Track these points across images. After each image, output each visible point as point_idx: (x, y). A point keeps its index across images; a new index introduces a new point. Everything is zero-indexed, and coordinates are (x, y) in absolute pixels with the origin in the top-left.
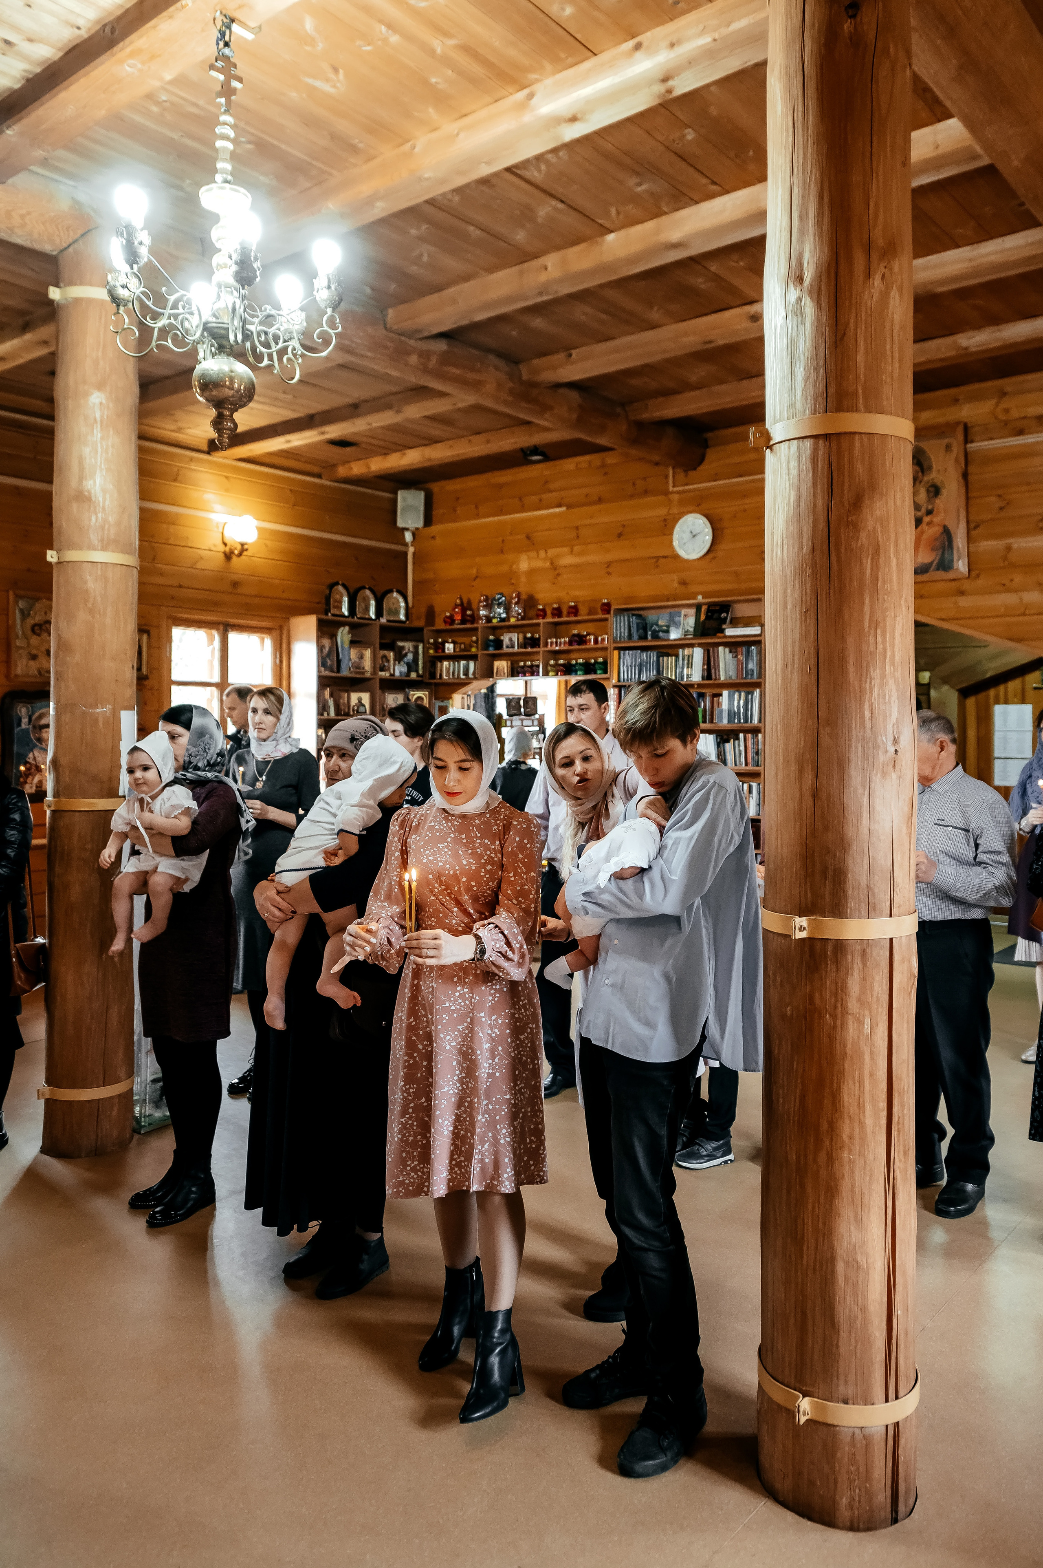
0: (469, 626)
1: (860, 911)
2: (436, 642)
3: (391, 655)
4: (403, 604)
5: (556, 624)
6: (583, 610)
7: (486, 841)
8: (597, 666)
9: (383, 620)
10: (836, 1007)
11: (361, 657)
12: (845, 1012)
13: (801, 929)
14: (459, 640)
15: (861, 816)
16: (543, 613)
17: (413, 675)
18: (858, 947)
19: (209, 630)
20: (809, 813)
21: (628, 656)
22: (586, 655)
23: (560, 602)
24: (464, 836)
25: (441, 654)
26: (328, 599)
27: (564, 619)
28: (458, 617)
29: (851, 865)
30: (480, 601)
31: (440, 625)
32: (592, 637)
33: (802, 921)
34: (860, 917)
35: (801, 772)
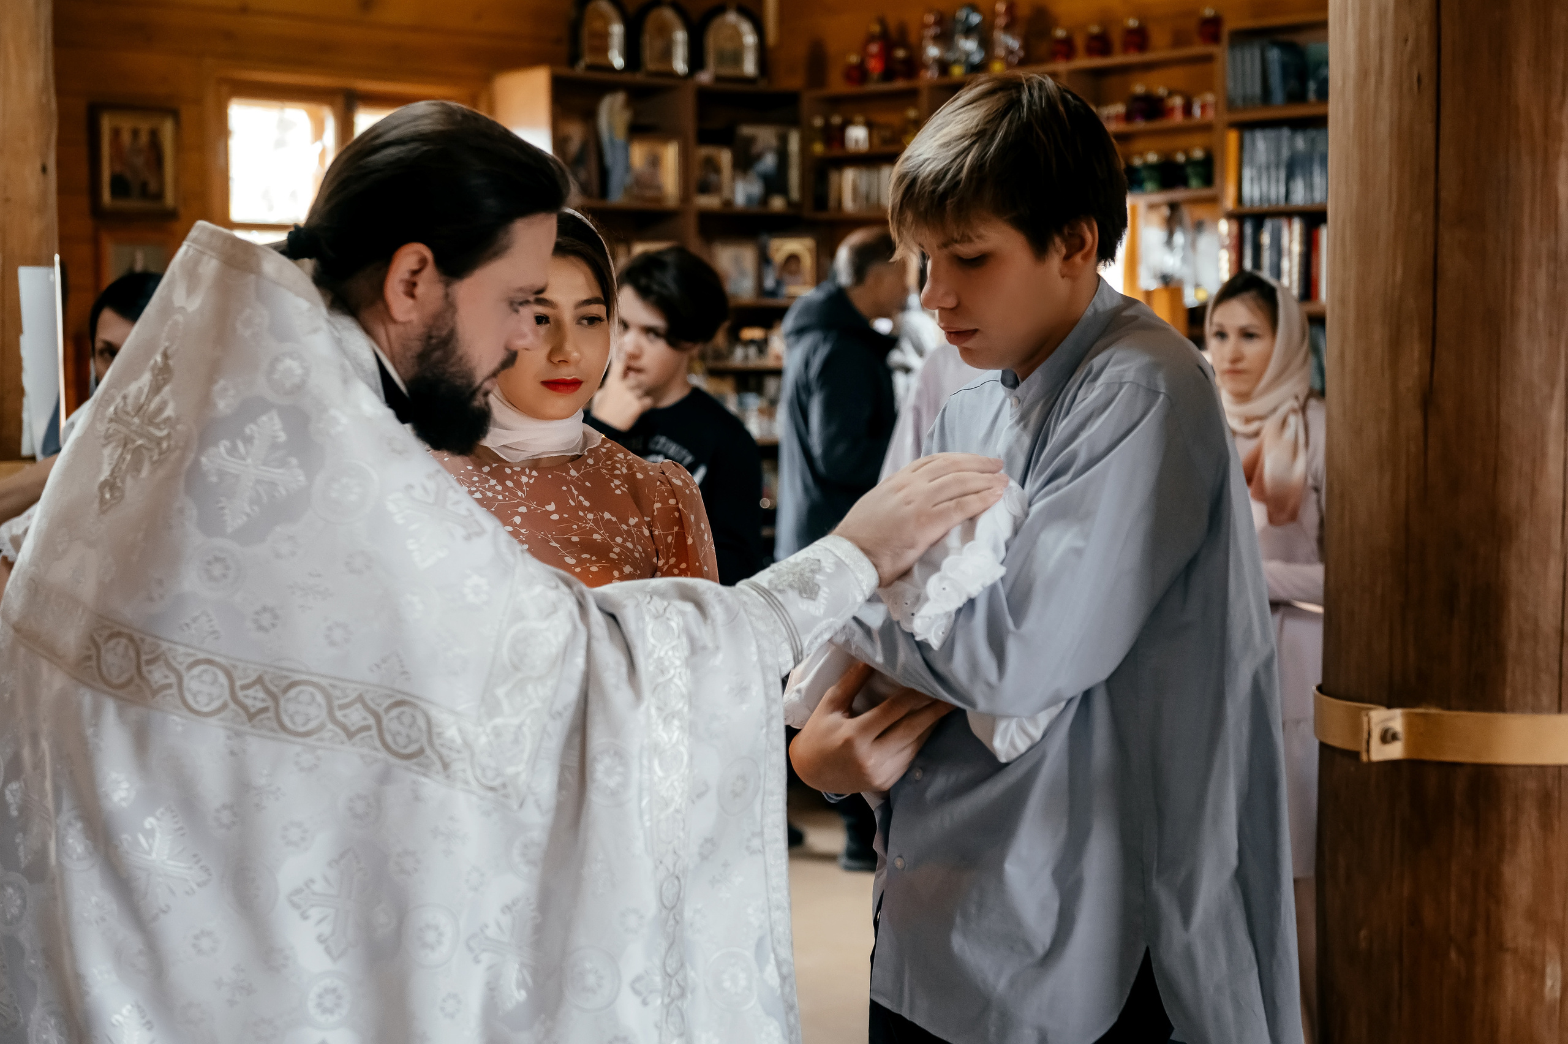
0: (900, 84)
1: (1536, 694)
2: (827, 126)
3: (725, 157)
4: (750, 39)
5: (1098, 74)
6: (1160, 37)
7: (607, 515)
8: (1189, 170)
9: (705, 78)
10: (1472, 933)
11: (655, 162)
12: (1496, 945)
13: (1388, 737)
14: (883, 118)
15: (1544, 455)
16: (1066, 49)
17: (777, 203)
18: (1531, 785)
19: (313, 107)
20: (1413, 449)
21: (1261, 144)
22: (1166, 143)
23: (1106, 20)
24: (551, 507)
25: (836, 152)
26: (575, 29)
27: (1117, 59)
28: (874, 65)
29: (1515, 579)
30: (926, 26)
31: (837, 85)
32: (1177, 101)
33: (1395, 719)
34: (1537, 709)
35: (1395, 344)
